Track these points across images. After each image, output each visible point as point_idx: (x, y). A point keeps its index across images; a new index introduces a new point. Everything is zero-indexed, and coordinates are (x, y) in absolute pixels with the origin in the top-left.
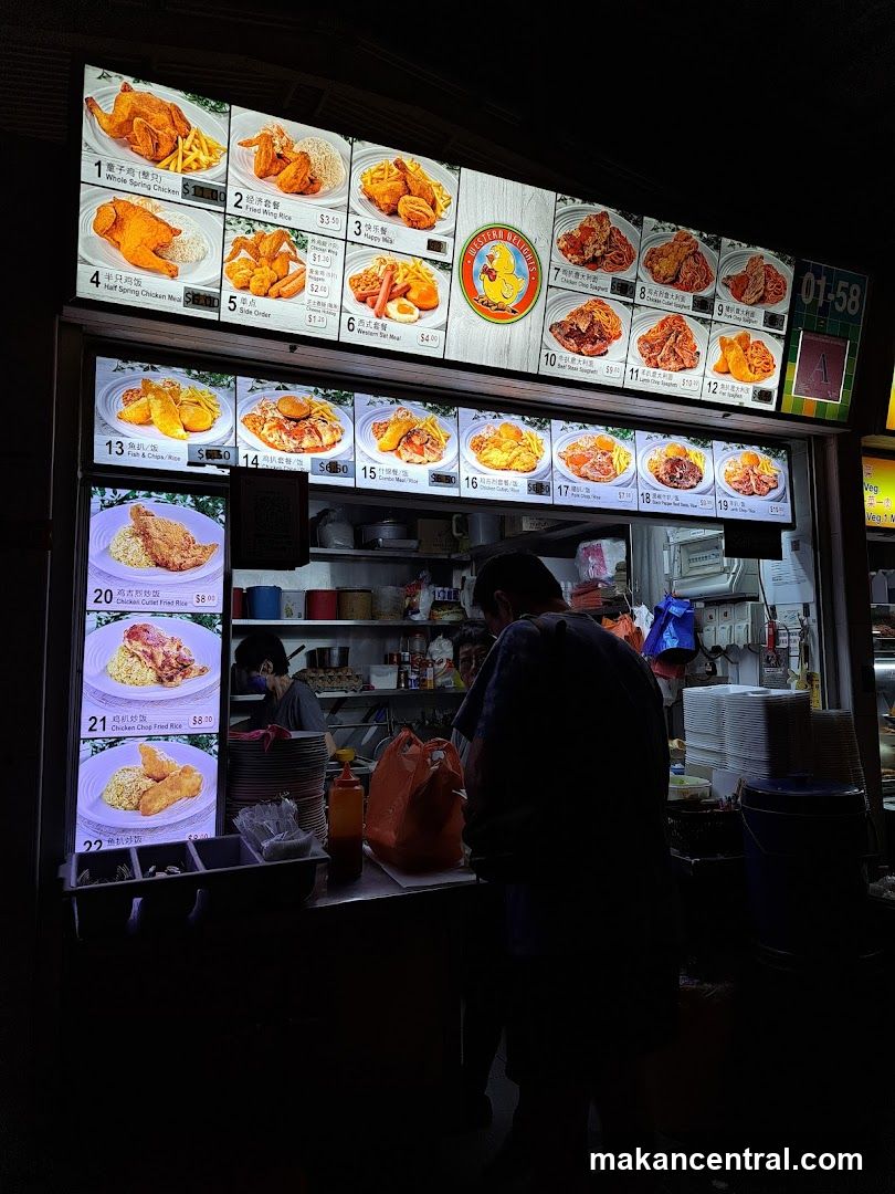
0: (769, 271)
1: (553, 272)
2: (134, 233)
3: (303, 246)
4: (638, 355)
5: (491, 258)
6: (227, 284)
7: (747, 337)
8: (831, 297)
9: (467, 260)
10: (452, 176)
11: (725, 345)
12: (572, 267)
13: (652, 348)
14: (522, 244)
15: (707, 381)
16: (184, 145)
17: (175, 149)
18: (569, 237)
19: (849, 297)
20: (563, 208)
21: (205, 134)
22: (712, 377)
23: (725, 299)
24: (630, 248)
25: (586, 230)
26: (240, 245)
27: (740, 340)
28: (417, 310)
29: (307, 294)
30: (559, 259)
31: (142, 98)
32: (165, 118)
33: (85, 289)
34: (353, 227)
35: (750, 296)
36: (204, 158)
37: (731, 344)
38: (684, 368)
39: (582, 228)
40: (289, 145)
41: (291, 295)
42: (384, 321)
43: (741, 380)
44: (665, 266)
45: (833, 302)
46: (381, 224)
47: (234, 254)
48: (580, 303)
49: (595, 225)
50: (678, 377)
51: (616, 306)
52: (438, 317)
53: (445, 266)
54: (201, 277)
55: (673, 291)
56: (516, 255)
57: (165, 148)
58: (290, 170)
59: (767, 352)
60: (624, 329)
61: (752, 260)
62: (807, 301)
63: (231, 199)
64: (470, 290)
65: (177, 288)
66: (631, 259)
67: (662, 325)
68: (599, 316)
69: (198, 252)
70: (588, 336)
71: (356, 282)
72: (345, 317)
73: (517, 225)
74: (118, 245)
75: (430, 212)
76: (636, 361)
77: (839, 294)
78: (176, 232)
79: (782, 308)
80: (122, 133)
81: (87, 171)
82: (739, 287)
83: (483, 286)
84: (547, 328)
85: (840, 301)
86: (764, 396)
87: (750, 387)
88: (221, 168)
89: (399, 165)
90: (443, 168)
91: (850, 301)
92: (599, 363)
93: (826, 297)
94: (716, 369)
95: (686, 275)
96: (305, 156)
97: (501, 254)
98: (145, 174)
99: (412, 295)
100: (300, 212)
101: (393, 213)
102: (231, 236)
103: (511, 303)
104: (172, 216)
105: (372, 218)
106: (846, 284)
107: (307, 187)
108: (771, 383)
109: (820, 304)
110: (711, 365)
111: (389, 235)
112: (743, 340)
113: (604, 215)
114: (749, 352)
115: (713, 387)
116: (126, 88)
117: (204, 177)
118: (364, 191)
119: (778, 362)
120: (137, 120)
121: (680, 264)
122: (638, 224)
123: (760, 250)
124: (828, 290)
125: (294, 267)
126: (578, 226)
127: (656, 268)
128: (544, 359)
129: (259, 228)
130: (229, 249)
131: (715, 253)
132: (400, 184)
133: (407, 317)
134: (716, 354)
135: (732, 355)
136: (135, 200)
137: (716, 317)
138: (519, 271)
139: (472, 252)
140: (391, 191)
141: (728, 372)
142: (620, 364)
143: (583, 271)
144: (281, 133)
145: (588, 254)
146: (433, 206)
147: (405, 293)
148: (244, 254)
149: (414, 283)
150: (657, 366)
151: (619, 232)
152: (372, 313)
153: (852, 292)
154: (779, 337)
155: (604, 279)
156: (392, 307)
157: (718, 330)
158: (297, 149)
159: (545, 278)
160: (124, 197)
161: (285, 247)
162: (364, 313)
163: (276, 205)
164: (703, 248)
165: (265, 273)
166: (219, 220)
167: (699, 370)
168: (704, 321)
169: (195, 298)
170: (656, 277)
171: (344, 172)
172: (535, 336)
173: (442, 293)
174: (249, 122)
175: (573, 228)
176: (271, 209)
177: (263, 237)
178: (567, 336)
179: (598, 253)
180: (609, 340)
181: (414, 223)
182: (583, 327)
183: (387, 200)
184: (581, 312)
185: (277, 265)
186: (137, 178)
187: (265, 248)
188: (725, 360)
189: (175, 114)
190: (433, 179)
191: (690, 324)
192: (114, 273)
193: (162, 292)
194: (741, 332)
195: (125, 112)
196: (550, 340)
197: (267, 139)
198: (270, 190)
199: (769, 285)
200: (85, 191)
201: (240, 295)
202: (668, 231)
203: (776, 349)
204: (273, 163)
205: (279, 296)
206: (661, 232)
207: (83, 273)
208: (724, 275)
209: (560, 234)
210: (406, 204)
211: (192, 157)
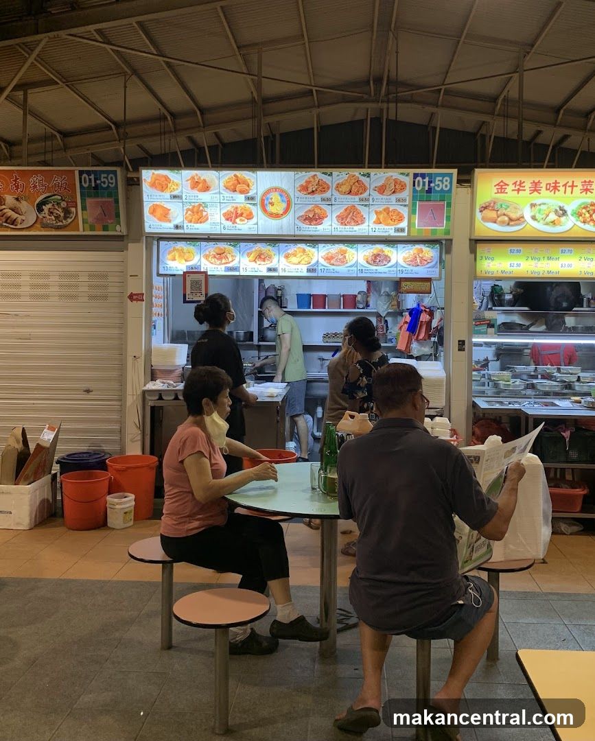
0: (396, 181)
1: (296, 199)
2: (159, 212)
3: (207, 207)
4: (336, 222)
5: (271, 199)
6: (186, 221)
7: (388, 208)
8: (432, 185)
9: (262, 201)
10: (254, 175)
11: (377, 213)
12: (303, 196)
13: (342, 219)
14: (282, 192)
15: (370, 228)
16: (169, 185)
17: (167, 187)
18: (301, 186)
19: (443, 183)
20: (297, 176)
21: (175, 181)
22: (372, 226)
23: (375, 195)
24: (328, 185)
25: (308, 182)
26: (188, 210)
27: (385, 210)
28: (246, 220)
29: (209, 221)
30: (298, 194)
31: (158, 175)
32: (164, 179)
33: (147, 230)
34: (222, 198)
35: (388, 192)
36: (175, 188)
37: (381, 212)
38: (359, 224)
39: (306, 182)
40: (200, 178)
41: (204, 222)
42: (235, 225)
43: (387, 225)
44: (345, 188)
45: (434, 187)
46: (231, 195)
47: (186, 213)
48: (310, 207)
49: (312, 180)
50: (356, 228)
51: (324, 207)
52: (254, 220)
53: (254, 204)
54: (178, 221)
55: (349, 197)
56: (281, 196)
57: (165, 187)
58: (201, 185)
59: (399, 212)
60: (329, 213)
61: (387, 179)
62: (418, 189)
63: (184, 197)
64: (264, 210)
65: (171, 225)
66: (328, 188)
67: (346, 210)
68: (317, 211)
69: (175, 215)
70: (314, 218)
71: (225, 215)
72: (222, 226)
73: (280, 186)
74: (155, 216)
75: (247, 188)
76: (336, 224)
77: (437, 183)
78: (169, 210)
79: (406, 194)
80: (153, 185)
81: (145, 198)
82: (381, 190)
83: (270, 209)
84: (296, 218)
85: (438, 186)
86: (402, 230)
87: (393, 227)
88: (180, 190)
89: (235, 176)
90: (251, 173)
91: (444, 185)
92: (320, 227)
93: (429, 185)
94: (374, 222)
95: (354, 189)
96: (205, 181)
97: (275, 197)
98: (160, 196)
99: (244, 215)
100: (204, 197)
101: (235, 191)
102: (185, 208)
103: (281, 212)
104: (167, 206)
105: (227, 194)
106: (441, 178)
107: (206, 188)
108: (404, 224)
109: (427, 189)
110: (372, 222)
111: (234, 198)
112: (387, 210)
113: (315, 175)
114: (390, 214)
115: (374, 230)
116: (153, 174)
117: (176, 193)
118: (225, 186)
119: (406, 215)
120: (157, 181)
121: (352, 186)
122: (331, 175)
123: (390, 174)
124: (430, 182)
125: (204, 214)
126: (304, 181)
127: (340, 190)
128: (296, 229)
129: (193, 204)
130: (185, 211)
131: (368, 179)
132: (236, 182)
133: (243, 222)
134: (374, 217)
135: (381, 217)
136: (158, 203)
137: (371, 203)
138: (282, 201)
139: (264, 198)
140: (233, 184)
141: (381, 223)
142: (329, 226)
143: (310, 196)
144: (197, 175)
145: (310, 190)
146: (248, 186)
147: (241, 215)
148: (189, 212)
149: (244, 212)
150: (346, 225)
151: (322, 180)
152: (231, 223)
153: (444, 181)
154: (405, 206)
155: (318, 197)
156: (238, 220)
157: (372, 208)
158: (202, 179)
159: (293, 201)
160: (155, 203)
161: (201, 208)
162: (229, 223)
163: (197, 196)
164: (362, 178)
165: (196, 217)
166: (181, 204)
167: (366, 224)
168: (366, 205)
169: (177, 227)
170: (341, 193)
171: (217, 182)
172: (292, 221)
173: (254, 213)
174: (187, 174)
175: (303, 182)
176: (196, 198)
177: (194, 207)
178: (305, 220)
179: (314, 189)
180: (323, 218)
181: (242, 192)
182: (311, 216)
183: (232, 187)
184: (310, 211)
185: (199, 214)
186: (158, 197)
187: (195, 210)
188: (378, 219)
189: (167, 178)
190: (247, 178)
191: (359, 208)
192: (154, 224)
193: (167, 227)
194: (385, 207)
195: (153, 179)
196: (298, 222)
197: (193, 178)
198: (195, 192)
199: (397, 186)
200: (145, 204)
201: (189, 224)
202: (344, 175)
203: (405, 212)
204: (195, 184)
205: (201, 223)
206: (341, 176)
207: (147, 225)
208: (372, 187)
209: (297, 185)
210: (239, 187)
211: (172, 188)
